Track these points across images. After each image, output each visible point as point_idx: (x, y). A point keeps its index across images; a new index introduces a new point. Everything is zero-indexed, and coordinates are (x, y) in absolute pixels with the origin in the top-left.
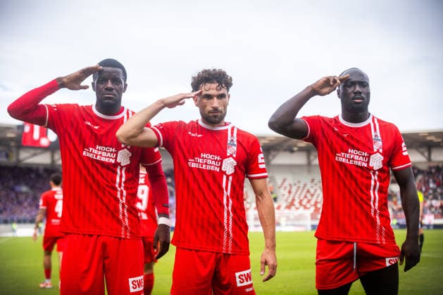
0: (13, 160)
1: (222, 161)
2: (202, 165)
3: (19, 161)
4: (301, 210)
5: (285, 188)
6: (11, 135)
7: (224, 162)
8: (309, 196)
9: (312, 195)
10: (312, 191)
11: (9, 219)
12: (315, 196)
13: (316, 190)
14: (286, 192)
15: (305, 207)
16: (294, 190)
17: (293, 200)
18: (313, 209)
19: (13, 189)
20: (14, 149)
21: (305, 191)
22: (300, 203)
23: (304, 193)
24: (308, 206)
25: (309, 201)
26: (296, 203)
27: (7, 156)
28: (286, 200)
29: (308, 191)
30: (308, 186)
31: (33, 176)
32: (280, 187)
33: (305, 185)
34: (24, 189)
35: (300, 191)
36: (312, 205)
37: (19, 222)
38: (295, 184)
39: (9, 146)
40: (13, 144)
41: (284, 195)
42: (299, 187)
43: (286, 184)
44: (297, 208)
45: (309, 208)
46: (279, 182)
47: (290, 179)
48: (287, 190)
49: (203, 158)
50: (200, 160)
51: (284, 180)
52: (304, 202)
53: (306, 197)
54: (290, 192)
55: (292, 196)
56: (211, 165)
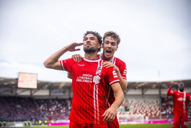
0: (14, 94)
1: (93, 78)
2: (83, 80)
3: (16, 94)
4: (140, 115)
5: (133, 105)
6: (13, 83)
7: (94, 78)
8: (143, 108)
9: (145, 108)
10: (144, 106)
11: (12, 119)
12: (146, 108)
13: (146, 106)
14: (133, 107)
15: (142, 113)
16: (136, 106)
17: (136, 110)
18: (145, 114)
19: (14, 106)
20: (14, 89)
21: (141, 106)
22: (139, 111)
23: (141, 107)
24: (143, 113)
25: (143, 111)
26: (138, 111)
27: (12, 92)
28: (133, 110)
29: (143, 106)
30: (143, 104)
31: (22, 101)
32: (130, 105)
33: (141, 104)
34: (19, 106)
35: (139, 106)
36: (144, 113)
37: (17, 121)
38: (137, 103)
39: (12, 88)
40: (14, 87)
41: (132, 108)
42: (138, 105)
43: (133, 103)
44: (138, 114)
45: (143, 114)
46: (130, 102)
47: (135, 101)
48: (133, 106)
49: (84, 76)
50: (82, 78)
51: (132, 102)
52: (141, 111)
53: (142, 109)
54: (135, 107)
55: (136, 108)
56: (87, 80)
